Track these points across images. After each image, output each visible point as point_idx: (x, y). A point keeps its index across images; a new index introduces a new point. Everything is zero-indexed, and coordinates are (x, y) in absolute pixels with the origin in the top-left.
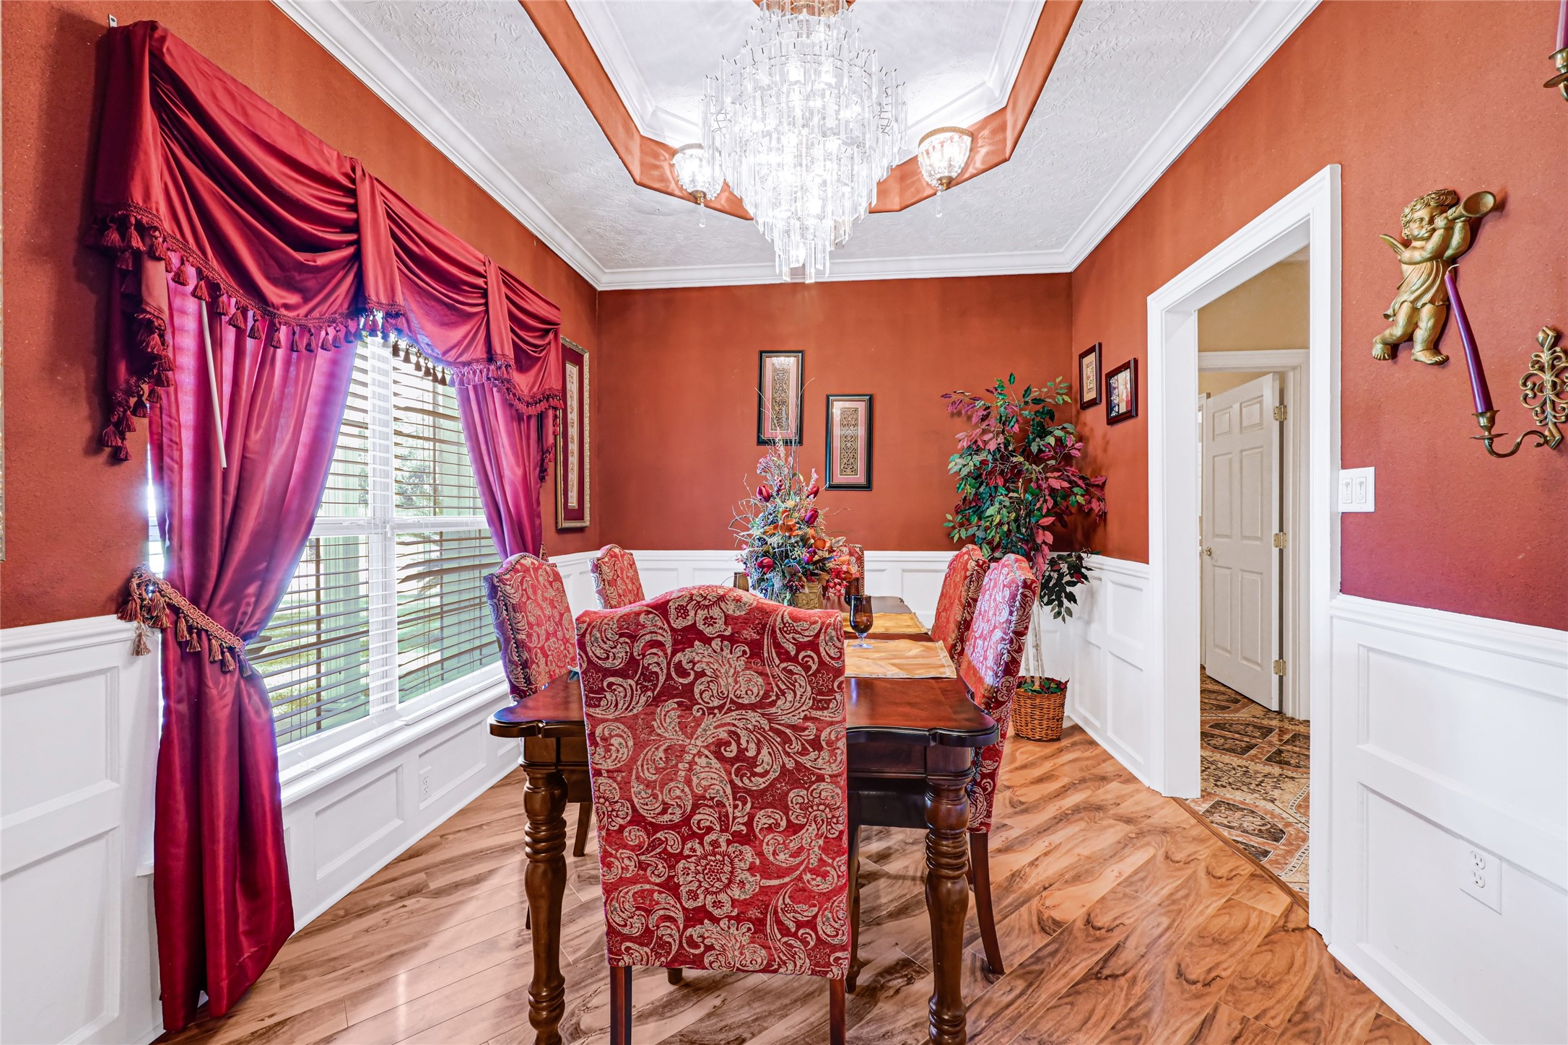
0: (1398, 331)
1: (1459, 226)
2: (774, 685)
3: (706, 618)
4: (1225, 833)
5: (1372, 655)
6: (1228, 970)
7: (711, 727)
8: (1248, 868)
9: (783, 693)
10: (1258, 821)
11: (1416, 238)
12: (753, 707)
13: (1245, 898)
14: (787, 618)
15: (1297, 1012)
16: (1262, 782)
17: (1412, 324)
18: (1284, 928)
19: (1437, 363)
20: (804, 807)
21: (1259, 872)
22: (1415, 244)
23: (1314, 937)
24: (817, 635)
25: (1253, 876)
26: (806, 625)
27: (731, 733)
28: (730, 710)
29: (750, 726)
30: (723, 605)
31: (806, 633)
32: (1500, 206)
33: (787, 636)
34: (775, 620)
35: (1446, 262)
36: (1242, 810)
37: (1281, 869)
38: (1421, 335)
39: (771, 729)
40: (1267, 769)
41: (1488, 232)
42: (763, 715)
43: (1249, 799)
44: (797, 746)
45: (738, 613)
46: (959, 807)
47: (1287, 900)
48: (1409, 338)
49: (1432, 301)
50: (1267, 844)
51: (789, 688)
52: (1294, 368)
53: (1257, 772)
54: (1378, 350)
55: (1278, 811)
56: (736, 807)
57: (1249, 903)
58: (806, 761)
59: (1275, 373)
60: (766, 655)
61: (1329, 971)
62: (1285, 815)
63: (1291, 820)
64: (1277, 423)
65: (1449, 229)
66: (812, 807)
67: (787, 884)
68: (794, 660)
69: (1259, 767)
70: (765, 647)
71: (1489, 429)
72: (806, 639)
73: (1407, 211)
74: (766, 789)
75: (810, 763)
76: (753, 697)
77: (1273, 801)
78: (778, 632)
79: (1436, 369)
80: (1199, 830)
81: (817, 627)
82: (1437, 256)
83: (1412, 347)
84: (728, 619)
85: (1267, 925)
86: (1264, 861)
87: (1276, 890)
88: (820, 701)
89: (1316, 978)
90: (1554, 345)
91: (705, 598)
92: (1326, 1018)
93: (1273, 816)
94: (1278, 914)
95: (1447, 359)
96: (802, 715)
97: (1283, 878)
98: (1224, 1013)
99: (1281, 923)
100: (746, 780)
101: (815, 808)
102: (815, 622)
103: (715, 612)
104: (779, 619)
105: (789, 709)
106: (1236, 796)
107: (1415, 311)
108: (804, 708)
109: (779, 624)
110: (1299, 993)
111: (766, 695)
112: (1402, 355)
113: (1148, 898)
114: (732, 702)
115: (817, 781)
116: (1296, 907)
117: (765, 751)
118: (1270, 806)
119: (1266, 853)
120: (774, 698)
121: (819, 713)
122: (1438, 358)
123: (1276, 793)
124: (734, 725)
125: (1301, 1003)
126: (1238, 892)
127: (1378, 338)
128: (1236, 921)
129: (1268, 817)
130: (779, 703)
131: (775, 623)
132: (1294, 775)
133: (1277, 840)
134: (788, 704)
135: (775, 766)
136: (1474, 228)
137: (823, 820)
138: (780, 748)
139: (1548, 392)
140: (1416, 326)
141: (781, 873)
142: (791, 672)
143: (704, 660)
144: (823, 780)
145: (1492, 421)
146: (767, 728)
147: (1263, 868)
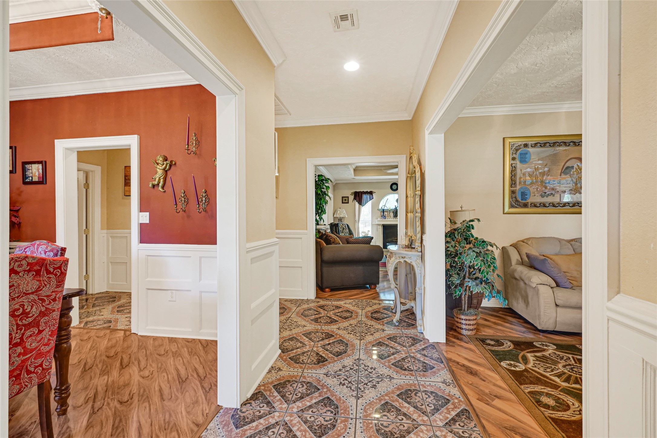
0: (156, 183)
1: (168, 165)
2: (43, 283)
3: (19, 265)
4: (95, 328)
5: (149, 257)
6: (119, 349)
7: (12, 305)
8: (108, 331)
9: (46, 285)
10: (102, 321)
11: (160, 164)
12: (32, 293)
13: (112, 336)
14: (51, 261)
15: (139, 347)
16: (95, 312)
17: (159, 183)
18: (126, 336)
19: (164, 192)
20: (46, 323)
21: (112, 330)
22: (159, 165)
23: (134, 334)
24: (62, 264)
25: (111, 332)
26: (58, 262)
27: (20, 305)
28: (22, 296)
29: (30, 300)
30: (27, 259)
31: (58, 264)
32: (175, 164)
33: (51, 266)
34: (48, 261)
35: (166, 171)
36: (95, 321)
37: (117, 327)
38: (161, 185)
39: (39, 299)
40: (95, 309)
41: (173, 168)
42: (36, 295)
43: (95, 318)
44: (47, 302)
45: (33, 261)
46: (69, 319)
47: (123, 332)
48: (158, 185)
49: (163, 178)
50: (110, 324)
51: (48, 283)
52: (92, 171)
53: (92, 311)
54: (150, 185)
55: (106, 317)
56: (17, 333)
57: (115, 337)
58: (50, 307)
59: (84, 171)
60: (42, 274)
61: (140, 338)
62: (108, 317)
63: (111, 317)
64: (85, 190)
65: (167, 164)
66: (49, 322)
67: (34, 354)
68: (52, 273)
69: (91, 309)
70: (42, 271)
71: (176, 208)
72: (58, 266)
73: (158, 157)
74: (32, 322)
75: (51, 307)
76: (33, 290)
77: (103, 315)
78: (48, 265)
79: (163, 193)
80: (85, 331)
81: (62, 262)
82: (164, 169)
83: (159, 187)
84: (29, 264)
85: (122, 338)
86: (111, 328)
87: (119, 331)
88: (59, 285)
89: (139, 340)
90: (184, 193)
91: (19, 258)
92: (145, 344)
93: (105, 318)
94: (123, 335)
95: (165, 191)
96: (52, 291)
97: (118, 328)
98: (124, 356)
99: (125, 336)
100: (24, 321)
101: (50, 322)
102: (61, 260)
103: (24, 262)
104: (49, 261)
105: (45, 291)
106: (91, 319)
107: (159, 179)
108: (53, 288)
109: (49, 262)
110: (137, 344)
111: (39, 287)
112: (156, 188)
113: (85, 350)
114: (24, 293)
115: (53, 312)
116: (126, 332)
117: (34, 308)
118: (102, 317)
119: (110, 326)
120: (42, 288)
121: (58, 289)
122: (164, 191)
123: (102, 313)
124: (23, 302)
125: (138, 345)
126: (109, 336)
127: (151, 183)
128: (114, 341)
129: (104, 319)
130: (44, 289)
131: (47, 263)
132: (104, 307)
133: (111, 322)
134: (47, 289)
135: (37, 312)
136: (170, 166)
137: (52, 325)
138: (41, 305)
139: (183, 202)
140: (160, 183)
141: (32, 351)
142: (50, 278)
143: (15, 280)
144: (55, 311)
145: (177, 206)
146: (37, 299)
147: (112, 329)
